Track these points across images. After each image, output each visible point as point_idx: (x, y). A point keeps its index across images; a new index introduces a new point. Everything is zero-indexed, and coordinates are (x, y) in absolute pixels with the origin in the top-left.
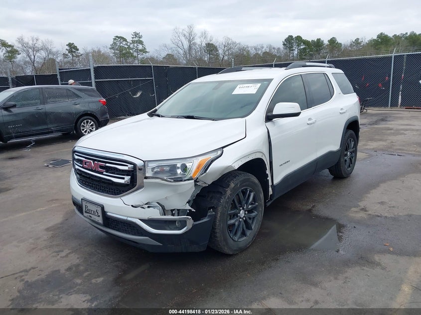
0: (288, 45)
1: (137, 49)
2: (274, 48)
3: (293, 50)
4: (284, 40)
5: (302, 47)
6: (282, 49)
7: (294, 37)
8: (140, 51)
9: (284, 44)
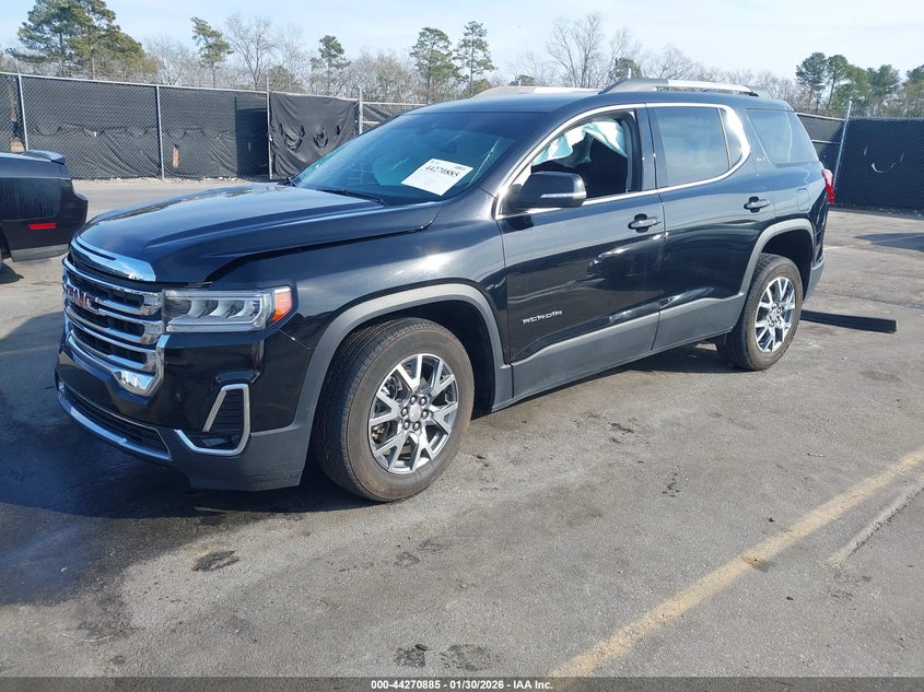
0: (810, 77)
1: (473, 60)
2: (774, 81)
3: (819, 88)
4: (800, 63)
5: (843, 83)
6: (794, 83)
7: (827, 58)
8: (479, 64)
9: (800, 74)
